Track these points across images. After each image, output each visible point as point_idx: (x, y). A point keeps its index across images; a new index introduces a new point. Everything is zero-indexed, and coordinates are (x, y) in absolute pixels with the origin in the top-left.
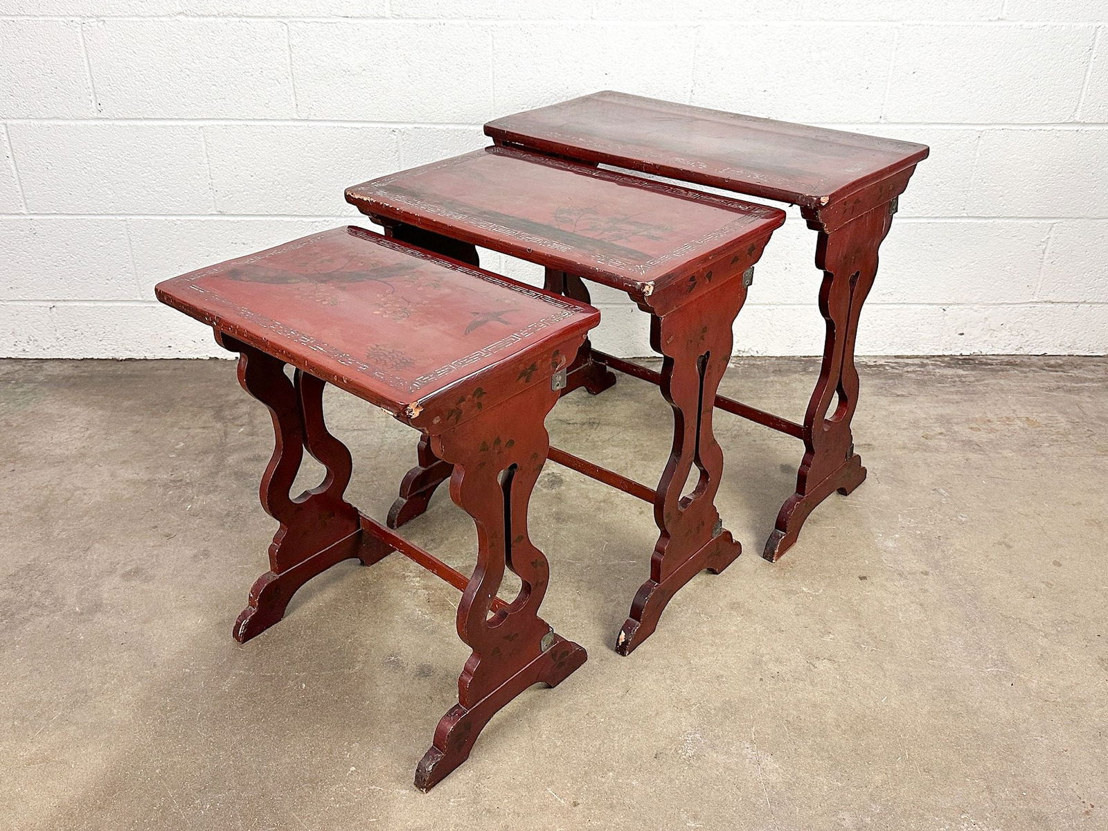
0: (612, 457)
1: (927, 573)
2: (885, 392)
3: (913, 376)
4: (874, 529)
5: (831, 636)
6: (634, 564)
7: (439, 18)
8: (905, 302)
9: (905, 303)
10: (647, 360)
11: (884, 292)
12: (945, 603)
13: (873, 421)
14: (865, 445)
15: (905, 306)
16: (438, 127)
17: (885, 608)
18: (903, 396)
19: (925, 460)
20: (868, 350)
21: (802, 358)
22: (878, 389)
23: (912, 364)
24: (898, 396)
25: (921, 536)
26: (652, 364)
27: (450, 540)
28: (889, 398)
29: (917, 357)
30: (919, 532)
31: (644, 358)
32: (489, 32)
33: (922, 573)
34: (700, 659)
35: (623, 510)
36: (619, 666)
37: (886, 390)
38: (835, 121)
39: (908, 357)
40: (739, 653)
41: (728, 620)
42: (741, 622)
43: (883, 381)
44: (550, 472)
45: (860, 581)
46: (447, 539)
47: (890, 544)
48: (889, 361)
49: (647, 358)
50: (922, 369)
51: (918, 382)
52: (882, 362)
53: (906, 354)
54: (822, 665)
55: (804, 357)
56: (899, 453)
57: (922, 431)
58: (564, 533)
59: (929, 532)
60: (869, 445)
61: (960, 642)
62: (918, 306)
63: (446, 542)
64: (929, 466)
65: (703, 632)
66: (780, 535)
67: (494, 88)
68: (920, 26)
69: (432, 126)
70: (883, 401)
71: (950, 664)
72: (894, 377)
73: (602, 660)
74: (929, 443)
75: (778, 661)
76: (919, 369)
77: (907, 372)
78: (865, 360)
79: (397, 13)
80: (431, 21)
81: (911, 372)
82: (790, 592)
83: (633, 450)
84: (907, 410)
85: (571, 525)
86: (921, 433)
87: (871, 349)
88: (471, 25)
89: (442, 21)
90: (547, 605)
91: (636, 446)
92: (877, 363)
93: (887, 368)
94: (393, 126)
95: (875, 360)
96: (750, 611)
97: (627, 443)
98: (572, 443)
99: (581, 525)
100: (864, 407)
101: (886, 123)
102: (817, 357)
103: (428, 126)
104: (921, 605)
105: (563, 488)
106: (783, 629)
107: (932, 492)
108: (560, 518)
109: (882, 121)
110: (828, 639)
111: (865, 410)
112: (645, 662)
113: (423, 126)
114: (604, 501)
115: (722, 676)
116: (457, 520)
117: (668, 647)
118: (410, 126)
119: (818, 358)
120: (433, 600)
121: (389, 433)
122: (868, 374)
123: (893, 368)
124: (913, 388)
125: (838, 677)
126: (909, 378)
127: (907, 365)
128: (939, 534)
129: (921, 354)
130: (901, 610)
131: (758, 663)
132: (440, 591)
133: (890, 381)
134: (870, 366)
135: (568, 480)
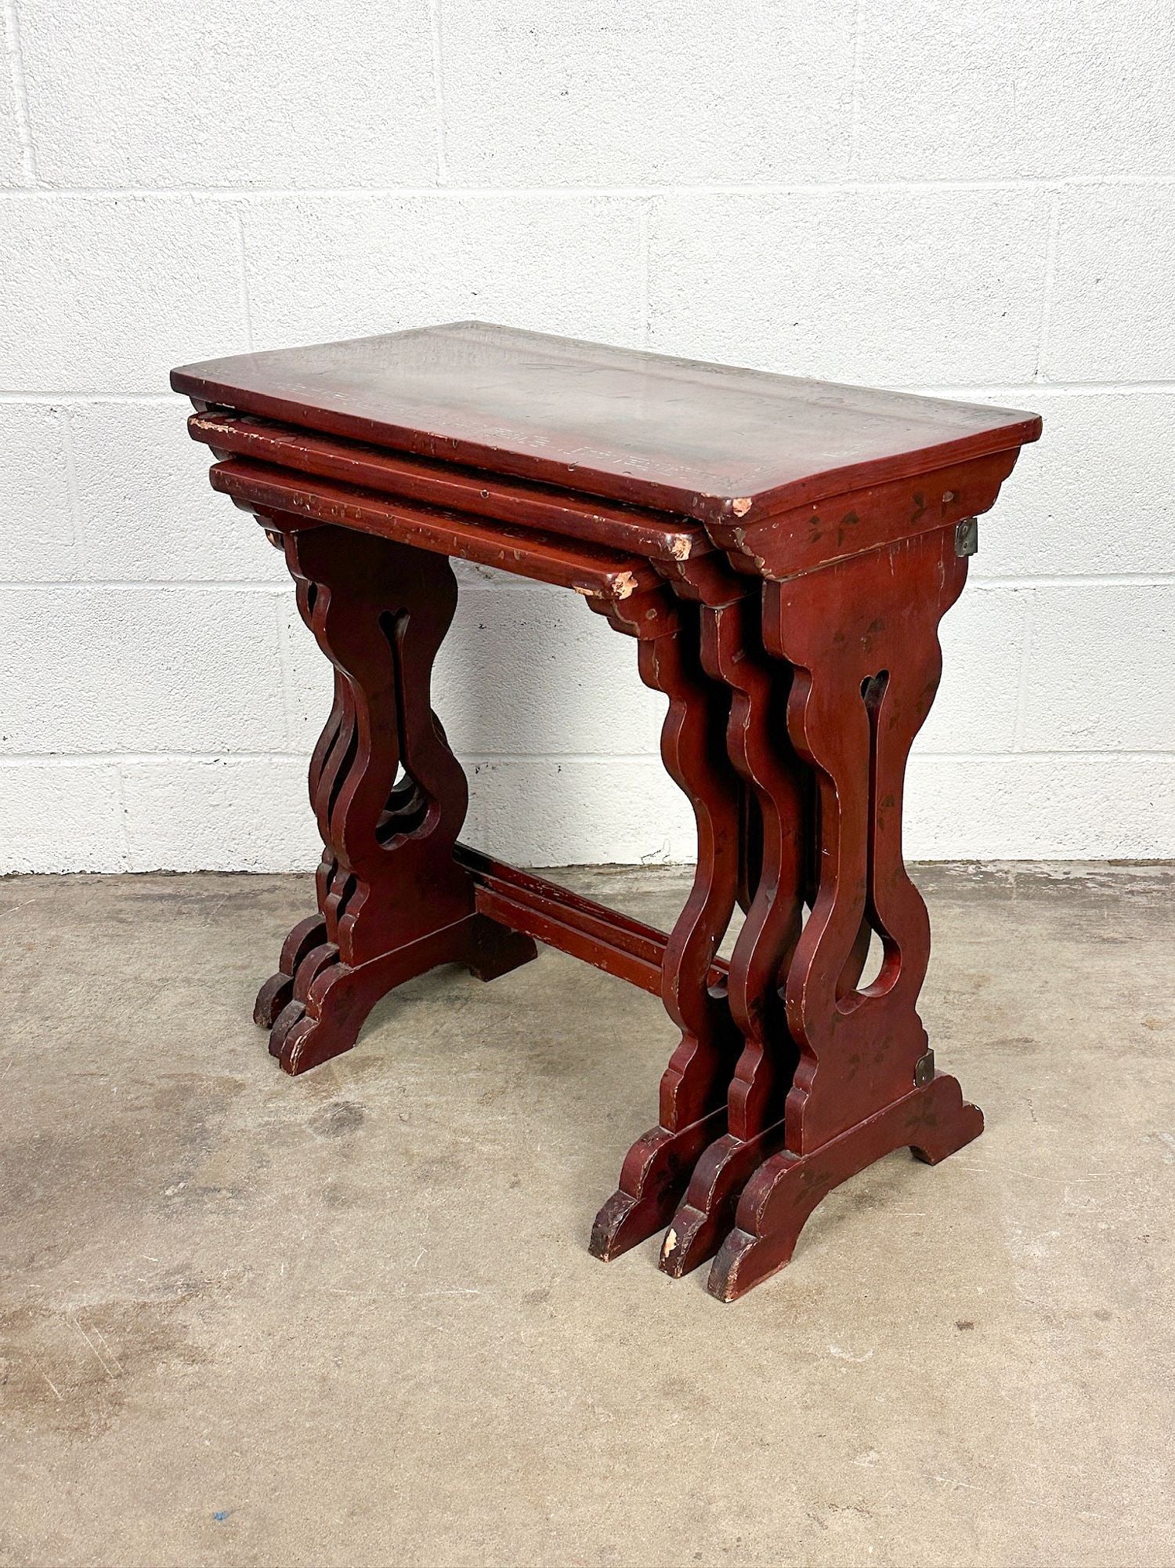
0: (479, 1069)
1: (1104, 1316)
2: (1077, 933)
3: (1142, 900)
4: (1007, 1220)
5: (873, 1455)
6: (474, 1296)
7: (133, 187)
8: (1119, 748)
9: (1119, 752)
10: (595, 871)
11: (1075, 727)
12: (1137, 1382)
13: (1041, 993)
14: (1018, 1040)
15: (1122, 759)
16: (142, 401)
17: (1003, 1393)
18: (1114, 941)
19: (1140, 1072)
20: (1052, 848)
21: (918, 866)
22: (1065, 927)
23: (1144, 879)
24: (1104, 941)
25: (1108, 1233)
26: (605, 879)
27: (88, 1248)
28: (1084, 946)
29: (1156, 863)
30: (1104, 1226)
31: (590, 866)
32: (235, 214)
33: (1097, 1315)
34: (571, 1510)
35: (478, 1178)
36: (387, 1527)
37: (1080, 929)
38: (944, 382)
39: (1137, 864)
40: (660, 1495)
41: (653, 1421)
42: (680, 1425)
43: (1076, 911)
44: (341, 1100)
45: (958, 1333)
46: (82, 1247)
47: (1038, 1251)
48: (1097, 871)
49: (598, 866)
50: (1163, 887)
51: (1149, 913)
52: (1080, 873)
53: (1132, 856)
54: (842, 1522)
55: (920, 863)
56: (1087, 1057)
57: (1142, 1013)
58: (338, 1229)
59: (1127, 1225)
60: (1027, 1041)
61: (1157, 1470)
62: (1148, 757)
63: (78, 1252)
64: (1147, 1085)
65: (590, 1448)
66: (743, 1242)
67: (250, 323)
68: (1102, 189)
69: (130, 401)
70: (1071, 951)
71: (1126, 1522)
72: (1100, 903)
73: (353, 1514)
74: (1158, 1037)
75: (744, 1512)
76: (1156, 887)
77: (1132, 892)
78: (1046, 869)
79: (48, 180)
80: (119, 195)
81: (1139, 893)
82: (801, 1357)
83: (526, 1053)
84: (1118, 970)
85: (357, 1215)
86: (1140, 1016)
87: (1056, 846)
88: (197, 201)
89: (139, 194)
90: (262, 1388)
91: (535, 1044)
92: (1071, 876)
93: (1090, 885)
94: (53, 401)
95: (1067, 869)
96: (703, 1401)
97: (518, 1039)
98: (402, 1039)
99: (381, 1211)
100: (1028, 963)
101: (1047, 384)
102: (948, 862)
103: (120, 400)
104: (1084, 1386)
105: (360, 1133)
106: (769, 1439)
107: (1146, 1139)
108: (336, 1199)
109: (1039, 379)
110: (863, 1461)
111: (1030, 969)
112: (448, 1517)
113: (113, 400)
114: (441, 1160)
115: (612, 1548)
116: (113, 1204)
117: (506, 1482)
118: (82, 401)
119: (950, 866)
120: (15, 1379)
121: (21, 1022)
122: (1049, 898)
123: (1102, 885)
124: (1137, 926)
125: (871, 1550)
126: (1133, 906)
127: (1133, 879)
128: (1146, 1231)
129: (1164, 857)
130: (1037, 1398)
131: (699, 1518)
132: (34, 1361)
133: (1091, 912)
134: (1055, 882)
135: (374, 1116)
